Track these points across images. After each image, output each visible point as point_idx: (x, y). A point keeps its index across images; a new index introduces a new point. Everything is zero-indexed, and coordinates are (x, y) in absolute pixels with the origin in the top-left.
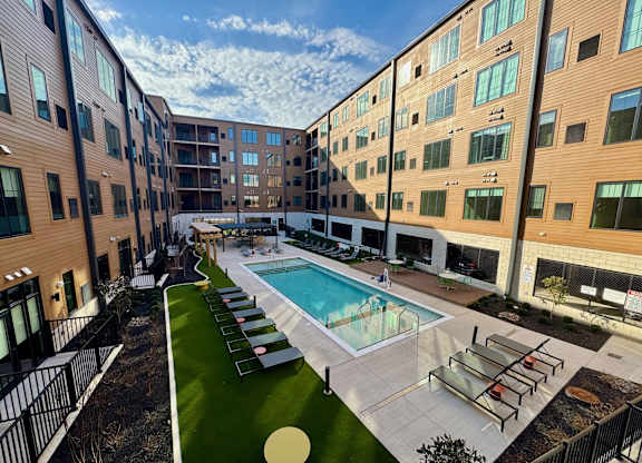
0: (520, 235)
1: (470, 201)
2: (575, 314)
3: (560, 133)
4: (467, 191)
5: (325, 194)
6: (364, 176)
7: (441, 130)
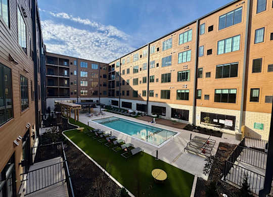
0: (195, 105)
1: (178, 94)
2: (213, 128)
3: (204, 75)
4: (177, 90)
5: (119, 90)
6: (137, 84)
7: (167, 70)
